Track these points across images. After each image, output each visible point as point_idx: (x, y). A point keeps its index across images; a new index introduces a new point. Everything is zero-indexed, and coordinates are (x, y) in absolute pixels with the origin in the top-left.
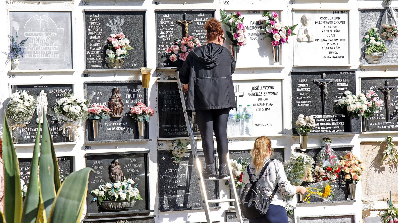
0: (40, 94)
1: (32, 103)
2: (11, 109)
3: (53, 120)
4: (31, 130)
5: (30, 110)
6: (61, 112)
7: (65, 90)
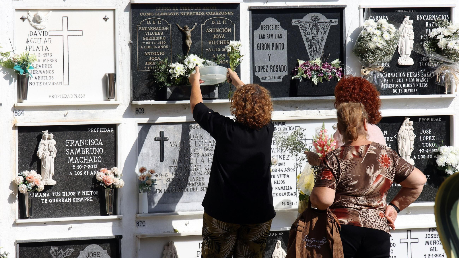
0: (404, 22)
1: (394, 35)
2: (363, 44)
3: (421, 62)
4: (390, 75)
5: (392, 46)
6: (434, 49)
7: (440, 16)
